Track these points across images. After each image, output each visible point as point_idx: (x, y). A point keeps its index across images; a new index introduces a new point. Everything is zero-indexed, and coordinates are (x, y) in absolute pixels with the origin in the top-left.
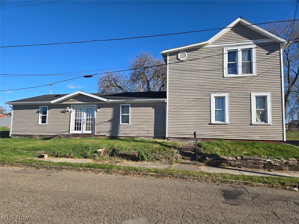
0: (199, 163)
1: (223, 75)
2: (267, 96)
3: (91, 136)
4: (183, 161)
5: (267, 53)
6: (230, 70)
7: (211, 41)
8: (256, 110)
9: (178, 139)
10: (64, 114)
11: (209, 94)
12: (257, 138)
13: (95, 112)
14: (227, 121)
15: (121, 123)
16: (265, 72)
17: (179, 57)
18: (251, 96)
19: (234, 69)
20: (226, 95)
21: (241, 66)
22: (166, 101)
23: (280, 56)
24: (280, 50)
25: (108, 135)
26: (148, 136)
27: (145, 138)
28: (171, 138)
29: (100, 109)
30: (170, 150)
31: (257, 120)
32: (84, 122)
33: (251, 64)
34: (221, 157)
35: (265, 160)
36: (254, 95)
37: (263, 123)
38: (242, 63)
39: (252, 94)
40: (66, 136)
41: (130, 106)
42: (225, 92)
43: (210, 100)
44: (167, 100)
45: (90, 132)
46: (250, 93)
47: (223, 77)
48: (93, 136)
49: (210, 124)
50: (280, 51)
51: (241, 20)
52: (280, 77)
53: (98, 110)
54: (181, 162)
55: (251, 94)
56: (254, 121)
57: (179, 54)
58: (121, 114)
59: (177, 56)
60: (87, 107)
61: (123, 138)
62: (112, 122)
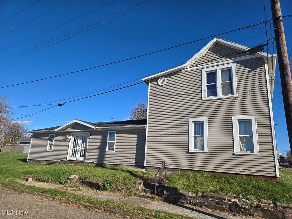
0: (157, 197)
1: (201, 98)
2: (251, 119)
3: (83, 163)
4: (143, 194)
5: (249, 71)
6: (209, 92)
7: (187, 64)
8: (240, 137)
9: (156, 169)
10: (65, 141)
11: (187, 119)
12: (241, 171)
13: (88, 139)
14: (206, 149)
15: (107, 151)
16: (247, 92)
17: (159, 83)
18: (232, 120)
19: (214, 90)
20: (205, 119)
21: (221, 87)
22: (145, 127)
23: (265, 72)
24: (265, 65)
25: (95, 162)
26: (129, 164)
27: (127, 166)
28: (149, 168)
29: (92, 136)
30: (134, 180)
31: (241, 149)
32: (79, 149)
33: (231, 84)
34: (180, 191)
35: (230, 199)
36: (235, 119)
37: (249, 153)
38: (222, 83)
39: (234, 117)
40: (64, 162)
41: (116, 133)
42: (203, 116)
43: (188, 126)
44: (147, 126)
45: (82, 159)
46: (231, 116)
47: (201, 100)
48: (84, 163)
49: (188, 152)
50: (265, 67)
51: (217, 40)
52: (266, 97)
53: (90, 137)
54: (139, 195)
55: (232, 118)
56: (237, 150)
57: (159, 80)
58: (108, 141)
59: (158, 82)
60: (82, 135)
61: (107, 166)
62: (100, 148)
